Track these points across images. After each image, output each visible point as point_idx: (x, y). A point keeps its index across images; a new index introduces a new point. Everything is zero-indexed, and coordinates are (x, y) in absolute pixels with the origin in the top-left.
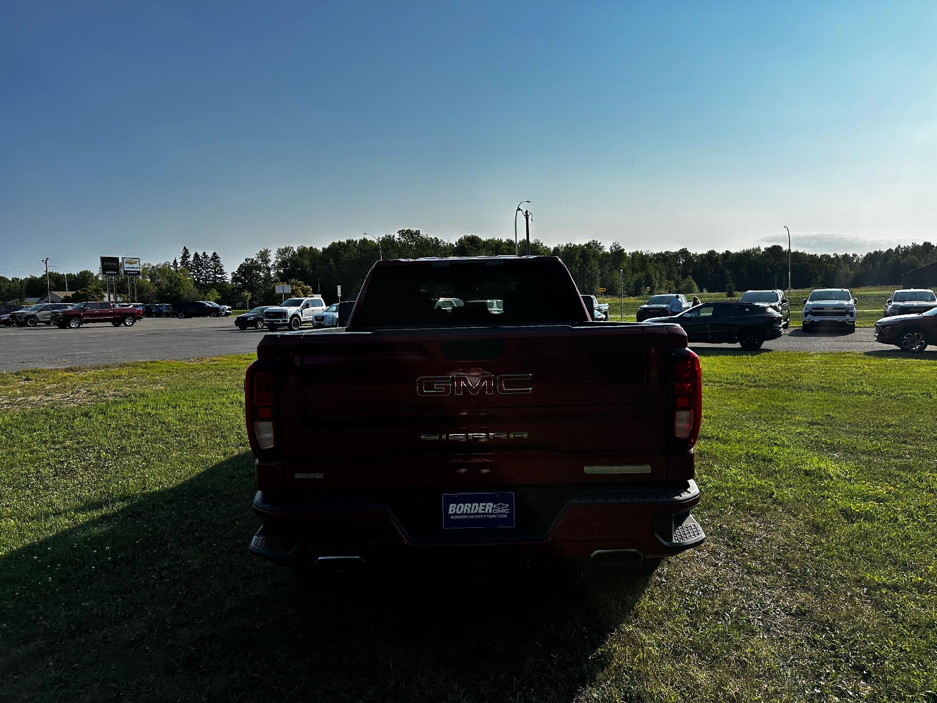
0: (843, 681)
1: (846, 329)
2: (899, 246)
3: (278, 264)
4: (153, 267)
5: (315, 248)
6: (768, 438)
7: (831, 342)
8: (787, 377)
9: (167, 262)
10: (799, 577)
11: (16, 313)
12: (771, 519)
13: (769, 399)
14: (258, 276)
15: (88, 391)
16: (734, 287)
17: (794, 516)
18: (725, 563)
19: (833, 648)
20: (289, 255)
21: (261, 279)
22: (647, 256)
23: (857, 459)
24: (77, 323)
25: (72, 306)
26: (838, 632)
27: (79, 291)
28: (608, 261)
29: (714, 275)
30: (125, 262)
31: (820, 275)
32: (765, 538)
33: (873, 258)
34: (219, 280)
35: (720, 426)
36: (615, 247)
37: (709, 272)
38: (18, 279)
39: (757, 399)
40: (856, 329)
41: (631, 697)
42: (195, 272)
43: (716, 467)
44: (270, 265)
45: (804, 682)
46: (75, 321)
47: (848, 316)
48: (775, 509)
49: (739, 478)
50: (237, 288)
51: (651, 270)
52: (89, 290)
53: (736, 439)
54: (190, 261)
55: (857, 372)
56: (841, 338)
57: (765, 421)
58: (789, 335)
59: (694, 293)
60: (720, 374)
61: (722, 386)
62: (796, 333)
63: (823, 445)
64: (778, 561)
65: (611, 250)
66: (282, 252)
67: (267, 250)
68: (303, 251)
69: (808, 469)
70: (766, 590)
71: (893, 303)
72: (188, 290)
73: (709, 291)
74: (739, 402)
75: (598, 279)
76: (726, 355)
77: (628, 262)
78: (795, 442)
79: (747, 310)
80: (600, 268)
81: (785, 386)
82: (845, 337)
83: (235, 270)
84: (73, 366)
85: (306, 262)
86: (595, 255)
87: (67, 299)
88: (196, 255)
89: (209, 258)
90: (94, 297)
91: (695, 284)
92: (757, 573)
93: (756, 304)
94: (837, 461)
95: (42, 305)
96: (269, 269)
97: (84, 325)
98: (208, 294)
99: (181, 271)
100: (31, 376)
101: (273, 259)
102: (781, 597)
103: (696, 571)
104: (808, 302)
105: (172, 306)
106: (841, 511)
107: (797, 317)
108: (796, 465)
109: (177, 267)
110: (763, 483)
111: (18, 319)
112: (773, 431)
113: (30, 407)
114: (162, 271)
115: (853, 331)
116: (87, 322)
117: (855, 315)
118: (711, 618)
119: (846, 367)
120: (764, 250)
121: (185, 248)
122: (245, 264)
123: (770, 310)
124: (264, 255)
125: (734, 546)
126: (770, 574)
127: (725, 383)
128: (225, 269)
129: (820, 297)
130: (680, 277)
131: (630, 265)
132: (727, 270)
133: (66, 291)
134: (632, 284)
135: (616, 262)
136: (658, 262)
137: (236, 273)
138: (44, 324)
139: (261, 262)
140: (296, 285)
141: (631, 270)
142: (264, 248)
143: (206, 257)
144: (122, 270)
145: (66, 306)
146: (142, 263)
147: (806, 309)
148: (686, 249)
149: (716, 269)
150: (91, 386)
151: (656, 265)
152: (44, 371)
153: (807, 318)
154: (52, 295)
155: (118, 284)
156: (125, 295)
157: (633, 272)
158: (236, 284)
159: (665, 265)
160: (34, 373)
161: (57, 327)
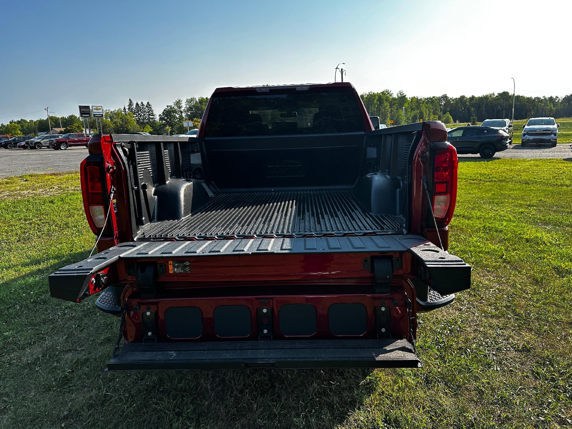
0: (562, 410)
1: (550, 144)
3: (187, 109)
4: (112, 112)
6: (499, 216)
7: (540, 152)
8: (511, 175)
9: (120, 109)
10: (525, 320)
11: (29, 141)
12: (502, 274)
13: (499, 189)
14: (175, 117)
15: (59, 187)
16: (476, 119)
17: (519, 272)
18: (468, 308)
19: (553, 380)
20: (193, 103)
21: (177, 118)
22: (421, 99)
23: (563, 230)
24: (65, 147)
25: (61, 136)
26: (556, 366)
27: (68, 127)
28: (396, 103)
29: (463, 112)
30: (93, 109)
31: (533, 110)
32: (498, 289)
34: (152, 120)
35: (466, 207)
36: (400, 93)
37: (461, 110)
38: (32, 121)
39: (491, 190)
40: (557, 144)
41: (390, 419)
42: (137, 115)
43: (462, 236)
44: (182, 109)
45: (530, 409)
46: (64, 145)
47: (553, 135)
48: (505, 267)
49: (479, 244)
50: (163, 125)
51: (423, 108)
52: (73, 127)
53: (477, 217)
54: (134, 108)
55: (559, 171)
56: (547, 150)
57: (496, 204)
58: (512, 148)
59: (450, 123)
60: (466, 174)
61: (467, 181)
62: (516, 147)
63: (539, 221)
64: (507, 307)
65: (398, 96)
66: (189, 101)
67: (180, 100)
68: (202, 101)
69: (528, 238)
70: (499, 330)
72: (133, 126)
73: (460, 122)
74: (479, 192)
75: (389, 115)
76: (470, 161)
77: (409, 103)
78: (518, 219)
79: (486, 131)
80: (390, 108)
81: (509, 181)
82: (550, 149)
83: (161, 113)
84: (55, 172)
86: (387, 99)
87: (61, 132)
88: (137, 104)
89: (145, 105)
90: (77, 131)
91: (451, 117)
92: (492, 317)
93: (491, 128)
94: (549, 232)
95: (44, 136)
96: (181, 112)
97: (69, 148)
98: (145, 128)
99: (129, 114)
100: (29, 178)
101: (184, 106)
102: (510, 337)
103: (445, 314)
104: (526, 127)
106: (554, 268)
107: (518, 137)
108: (520, 234)
109: (126, 112)
110: (496, 248)
111: (30, 144)
112: (502, 211)
113: (20, 197)
114: (117, 114)
115: (555, 146)
116: (71, 146)
117: (557, 135)
118: (456, 352)
119: (551, 168)
120: (497, 95)
121: (130, 100)
122: (167, 109)
123: (501, 132)
124: (178, 103)
125: (475, 295)
126: (502, 317)
127: (469, 179)
128: (155, 112)
129: (535, 123)
130: (442, 113)
131: (410, 106)
132: (472, 108)
133: (61, 128)
134: (411, 118)
135: (400, 104)
136: (428, 103)
137: (162, 115)
138: (46, 147)
139: (176, 108)
140: (197, 121)
141: (410, 109)
142: (178, 99)
143: (143, 105)
144: (92, 114)
145: (58, 137)
146: (105, 109)
147: (525, 131)
148: (446, 95)
149: (465, 107)
150: (62, 184)
151: (426, 105)
152: (37, 175)
153: (525, 137)
154: (52, 130)
155: (90, 123)
156: (96, 130)
157: (412, 110)
158: (162, 122)
159: (432, 105)
160: (32, 176)
161: (53, 149)
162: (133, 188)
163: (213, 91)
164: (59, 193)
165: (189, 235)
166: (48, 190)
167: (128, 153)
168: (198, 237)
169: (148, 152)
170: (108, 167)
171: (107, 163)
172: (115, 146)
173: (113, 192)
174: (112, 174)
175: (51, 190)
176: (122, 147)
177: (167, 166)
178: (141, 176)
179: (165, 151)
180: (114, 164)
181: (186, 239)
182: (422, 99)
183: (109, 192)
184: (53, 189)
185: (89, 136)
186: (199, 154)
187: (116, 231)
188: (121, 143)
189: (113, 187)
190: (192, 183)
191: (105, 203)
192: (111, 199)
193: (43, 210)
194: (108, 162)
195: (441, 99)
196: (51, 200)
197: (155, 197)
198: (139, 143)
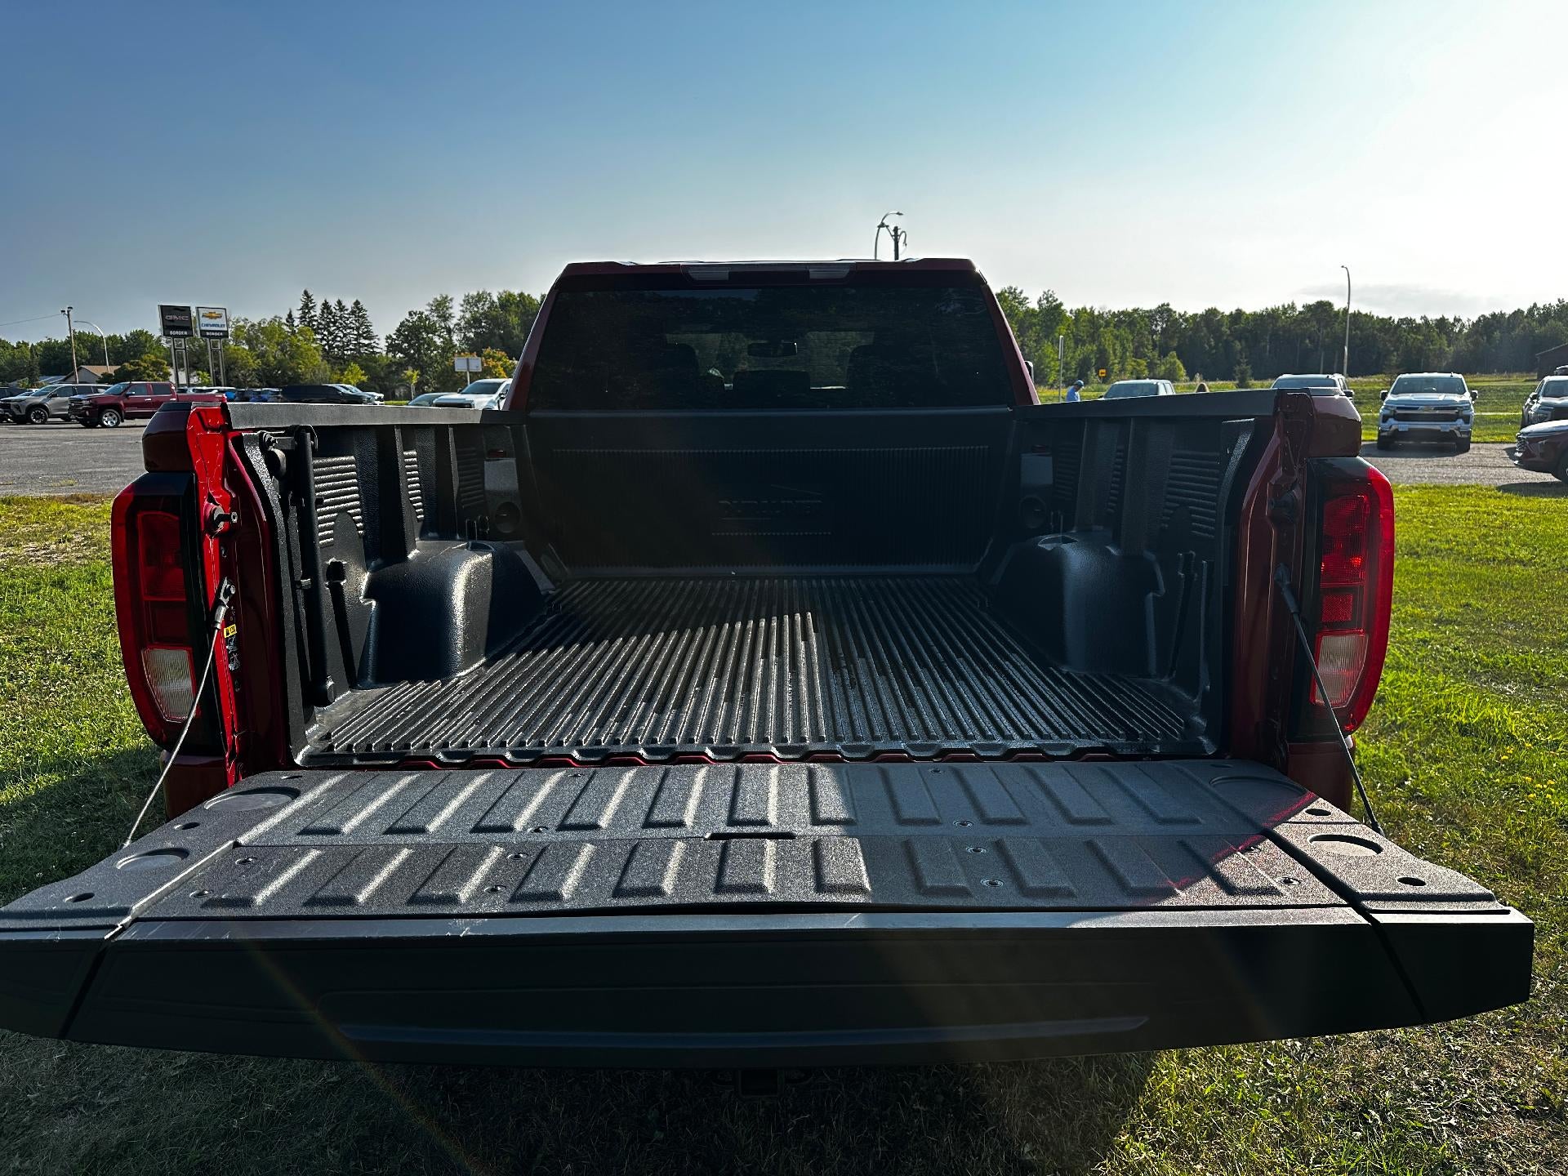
1: (1455, 445)
2: (1535, 305)
3: (466, 323)
4: (253, 325)
5: (529, 295)
7: (1431, 467)
9: (276, 317)
11: (10, 401)
14: (431, 343)
15: (86, 538)
16: (1250, 372)
20: (483, 307)
21: (437, 347)
22: (1101, 316)
24: (114, 419)
25: (106, 388)
27: (126, 364)
28: (1034, 324)
29: (1214, 351)
30: (201, 316)
31: (1395, 353)
33: (1490, 325)
34: (366, 350)
36: (1047, 299)
37: (1206, 346)
38: (26, 344)
40: (1472, 446)
42: (325, 335)
44: (452, 324)
46: (111, 415)
47: (1460, 422)
50: (397, 363)
51: (1107, 337)
52: (142, 364)
54: (315, 316)
55: (1492, 522)
56: (1448, 460)
59: (1177, 379)
63: (1478, 669)
65: (1040, 305)
66: (472, 301)
67: (446, 297)
68: (508, 301)
69: (1464, 722)
71: (1542, 400)
72: (313, 366)
77: (1069, 326)
82: (1455, 459)
83: (392, 332)
84: (80, 494)
85: (514, 320)
86: (1012, 313)
87: (106, 378)
88: (326, 306)
89: (347, 310)
90: (153, 377)
91: (1181, 366)
95: (56, 387)
96: (449, 331)
97: (127, 423)
98: (346, 373)
99: (301, 332)
101: (457, 312)
104: (1390, 397)
105: (282, 393)
107: (1372, 423)
108: (1437, 710)
109: (293, 326)
111: (15, 410)
114: (268, 331)
115: (1467, 449)
116: (131, 417)
117: (1472, 420)
119: (1468, 512)
120: (1302, 309)
121: (306, 293)
122: (408, 321)
124: (441, 306)
128: (375, 330)
129: (1411, 387)
130: (1156, 353)
131: (1072, 333)
132: (1238, 343)
133: (105, 364)
134: (1073, 365)
135: (1047, 326)
136: (1120, 327)
137: (394, 337)
138: (59, 420)
139: (435, 319)
140: (494, 358)
141: (1072, 341)
142: (441, 296)
143: (342, 308)
144: (198, 329)
145: (96, 390)
146: (233, 317)
147: (1386, 408)
148: (1168, 305)
149: (1218, 339)
150: (97, 530)
151: (1116, 332)
152: (26, 501)
153: (1386, 425)
154: (82, 370)
155: (191, 353)
156: (206, 374)
157: (1076, 343)
158: (394, 357)
159: (1132, 332)
160: (9, 504)
161: (81, 426)
162: (295, 584)
163: (559, 272)
164: (85, 557)
165: (484, 744)
166: (54, 546)
167: (284, 465)
168: (513, 753)
169: (353, 458)
170: (212, 514)
171: (206, 502)
172: (239, 443)
173: (226, 601)
174: (223, 538)
175: (62, 546)
176: (264, 447)
177: (412, 502)
178: (324, 536)
179: (406, 453)
180: (233, 505)
181: (473, 762)
182: (1105, 315)
183: (211, 602)
184: (67, 543)
185: (184, 391)
186: (513, 461)
187: (233, 732)
188: (262, 434)
189: (226, 584)
190: (490, 555)
191: (196, 639)
192: (219, 626)
193: (32, 610)
194: (211, 500)
195: (1153, 316)
196: (59, 579)
197: (371, 605)
198: (323, 432)
